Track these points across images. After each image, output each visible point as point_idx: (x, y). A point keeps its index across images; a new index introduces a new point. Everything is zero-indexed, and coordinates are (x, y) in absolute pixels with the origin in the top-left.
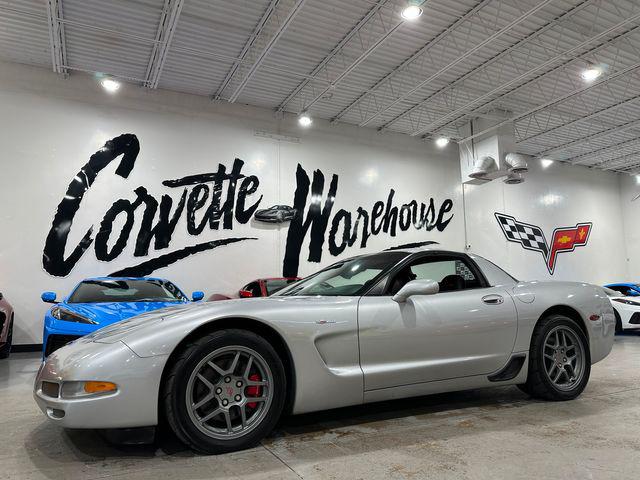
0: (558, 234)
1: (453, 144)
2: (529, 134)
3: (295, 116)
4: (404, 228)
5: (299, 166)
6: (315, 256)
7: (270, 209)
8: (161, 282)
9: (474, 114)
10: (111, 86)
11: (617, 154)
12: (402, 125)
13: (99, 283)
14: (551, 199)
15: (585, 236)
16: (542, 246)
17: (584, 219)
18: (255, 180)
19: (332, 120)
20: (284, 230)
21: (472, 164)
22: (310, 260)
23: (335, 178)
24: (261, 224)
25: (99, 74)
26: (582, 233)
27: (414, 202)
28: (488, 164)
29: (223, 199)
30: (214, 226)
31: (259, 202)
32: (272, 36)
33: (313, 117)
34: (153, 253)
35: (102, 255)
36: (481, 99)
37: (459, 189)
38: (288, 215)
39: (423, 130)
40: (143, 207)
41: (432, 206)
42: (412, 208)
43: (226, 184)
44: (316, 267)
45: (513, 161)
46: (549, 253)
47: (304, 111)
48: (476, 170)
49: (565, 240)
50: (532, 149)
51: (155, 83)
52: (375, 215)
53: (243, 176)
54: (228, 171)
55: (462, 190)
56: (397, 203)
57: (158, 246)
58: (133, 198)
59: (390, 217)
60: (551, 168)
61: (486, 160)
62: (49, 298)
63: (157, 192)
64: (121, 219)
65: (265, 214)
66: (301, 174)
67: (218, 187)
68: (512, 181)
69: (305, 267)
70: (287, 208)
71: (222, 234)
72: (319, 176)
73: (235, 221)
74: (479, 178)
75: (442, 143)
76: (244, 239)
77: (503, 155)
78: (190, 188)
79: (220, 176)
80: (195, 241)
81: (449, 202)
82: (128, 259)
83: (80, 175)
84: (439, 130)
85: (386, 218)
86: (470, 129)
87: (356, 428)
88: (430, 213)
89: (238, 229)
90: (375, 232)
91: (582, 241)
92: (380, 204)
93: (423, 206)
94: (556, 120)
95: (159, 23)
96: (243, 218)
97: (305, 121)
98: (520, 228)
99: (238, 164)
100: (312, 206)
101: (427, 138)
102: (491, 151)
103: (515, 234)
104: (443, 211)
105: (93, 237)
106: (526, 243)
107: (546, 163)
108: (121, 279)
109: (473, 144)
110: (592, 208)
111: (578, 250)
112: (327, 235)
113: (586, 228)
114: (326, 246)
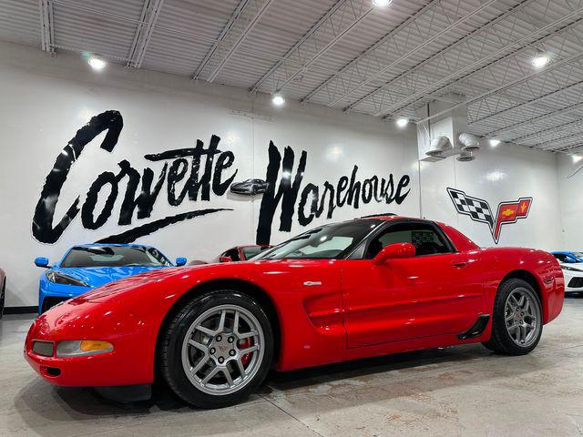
0: (503, 207)
1: (412, 124)
2: (481, 116)
3: (269, 96)
4: (366, 201)
5: (271, 143)
6: (286, 226)
7: (244, 183)
8: (144, 248)
9: (432, 97)
10: (97, 64)
11: (557, 135)
12: (365, 106)
13: (86, 249)
14: (496, 176)
15: (526, 209)
16: (488, 218)
17: (525, 195)
18: (230, 155)
19: (302, 100)
20: (257, 203)
21: (428, 143)
22: (281, 230)
23: (304, 154)
24: (236, 196)
25: (86, 54)
26: (523, 207)
27: (375, 178)
28: (444, 142)
29: (201, 172)
30: (194, 198)
31: (234, 176)
32: (250, 20)
33: (285, 98)
34: (136, 223)
35: (88, 223)
36: (439, 83)
37: (415, 166)
38: (261, 188)
39: (385, 111)
40: (126, 179)
41: (391, 181)
42: (373, 182)
43: (203, 158)
44: (286, 236)
45: (466, 140)
46: (495, 225)
47: (278, 91)
48: (433, 149)
49: (508, 212)
50: (482, 130)
51: (138, 63)
52: (340, 189)
53: (219, 151)
54: (206, 147)
55: (417, 167)
56: (360, 178)
57: (141, 216)
58: (117, 171)
59: (353, 190)
60: (499, 147)
61: (442, 139)
62: (41, 263)
63: (140, 166)
64: (106, 190)
65: (241, 187)
66: (273, 150)
67: (197, 162)
68: (465, 158)
69: (277, 236)
70: (260, 182)
71: (200, 204)
72: (289, 152)
73: (212, 194)
74: (435, 155)
75: (402, 123)
76: (221, 210)
77: (457, 135)
78: (170, 162)
79: (197, 151)
80: (174, 211)
81: (406, 177)
82: (112, 227)
83: (67, 148)
84: (399, 111)
85: (350, 192)
86: (428, 111)
87: (347, 381)
88: (390, 187)
89: (215, 201)
90: (340, 205)
91: (524, 214)
92: (345, 178)
93: (383, 181)
94: (505, 104)
95: (143, 6)
96: (220, 190)
97: (278, 101)
98: (470, 202)
99: (215, 140)
100: (283, 180)
101: (387, 119)
102: (446, 131)
103: (465, 207)
104: (401, 186)
105: (80, 206)
106: (475, 215)
107: (494, 143)
108: (106, 245)
109: (429, 124)
110: (533, 185)
111: (520, 221)
112: (296, 207)
113: (527, 202)
114: (295, 217)
